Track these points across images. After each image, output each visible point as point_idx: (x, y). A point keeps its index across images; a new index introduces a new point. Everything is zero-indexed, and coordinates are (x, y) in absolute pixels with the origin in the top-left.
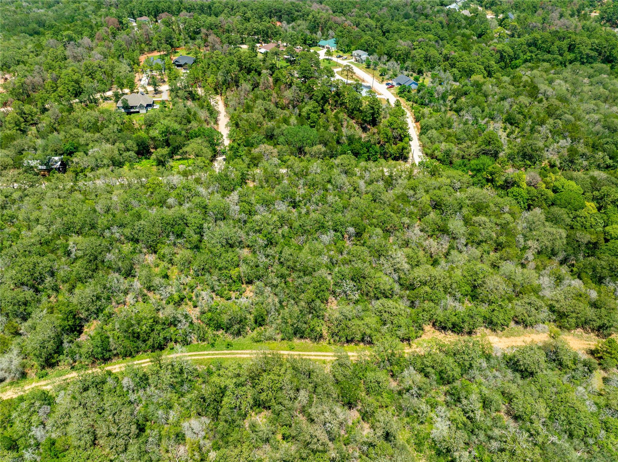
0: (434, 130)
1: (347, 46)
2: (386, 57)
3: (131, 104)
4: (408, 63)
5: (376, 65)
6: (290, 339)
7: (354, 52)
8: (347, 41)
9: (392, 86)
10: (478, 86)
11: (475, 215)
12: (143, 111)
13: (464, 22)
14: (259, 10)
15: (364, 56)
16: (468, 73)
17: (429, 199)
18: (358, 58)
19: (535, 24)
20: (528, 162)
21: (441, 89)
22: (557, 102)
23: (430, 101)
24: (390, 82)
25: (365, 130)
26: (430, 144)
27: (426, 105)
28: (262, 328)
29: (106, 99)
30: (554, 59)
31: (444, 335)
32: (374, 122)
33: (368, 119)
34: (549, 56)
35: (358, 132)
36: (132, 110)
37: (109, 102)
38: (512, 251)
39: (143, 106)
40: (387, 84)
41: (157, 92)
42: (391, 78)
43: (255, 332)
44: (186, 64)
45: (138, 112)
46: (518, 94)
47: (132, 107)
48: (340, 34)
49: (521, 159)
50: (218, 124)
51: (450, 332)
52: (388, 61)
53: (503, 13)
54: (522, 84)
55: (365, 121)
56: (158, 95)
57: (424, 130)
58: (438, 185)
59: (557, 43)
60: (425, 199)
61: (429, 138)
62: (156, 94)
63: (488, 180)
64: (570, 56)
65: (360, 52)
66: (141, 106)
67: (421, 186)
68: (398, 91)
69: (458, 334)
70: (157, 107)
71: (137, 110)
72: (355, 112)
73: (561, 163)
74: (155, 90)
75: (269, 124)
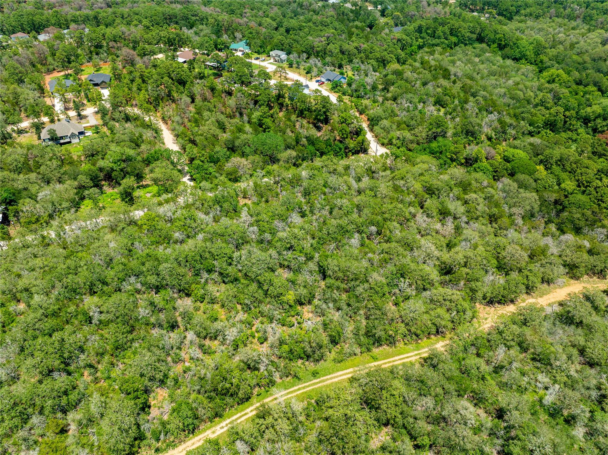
0: (385, 120)
1: (261, 47)
2: (305, 55)
3: (59, 134)
4: (328, 59)
5: (298, 64)
6: (369, 350)
7: (271, 53)
8: (259, 42)
9: (323, 83)
10: (398, 74)
11: (466, 194)
12: (75, 141)
13: (351, 15)
15: (284, 56)
16: (383, 62)
17: (421, 186)
18: (277, 58)
19: (413, 13)
20: (471, 139)
21: (369, 80)
22: (469, 82)
23: (366, 94)
24: (319, 79)
25: (319, 129)
26: (385, 134)
27: (362, 97)
28: (338, 346)
29: (20, 132)
30: (443, 43)
31: (493, 309)
32: (326, 121)
33: (322, 118)
34: (437, 41)
35: (314, 132)
36: (62, 141)
37: (25, 135)
38: (505, 220)
39: (75, 135)
40: (317, 81)
41: (80, 117)
42: (318, 75)
43: (333, 353)
44: (103, 82)
45: (70, 142)
46: (435, 78)
47: (62, 138)
48: (251, 36)
49: (465, 136)
50: (164, 143)
51: (497, 304)
52: (308, 58)
53: (381, 4)
54: (432, 69)
55: (319, 120)
56: (83, 121)
57: (373, 122)
58: (420, 172)
59: (440, 28)
60: (418, 186)
61: (383, 129)
62: (81, 119)
63: (452, 160)
64: (454, 39)
65: (279, 52)
66: (73, 135)
67: (409, 175)
68: (331, 86)
69: (504, 304)
70: (89, 133)
71: (68, 140)
72: (306, 112)
73: (495, 135)
74: (79, 115)
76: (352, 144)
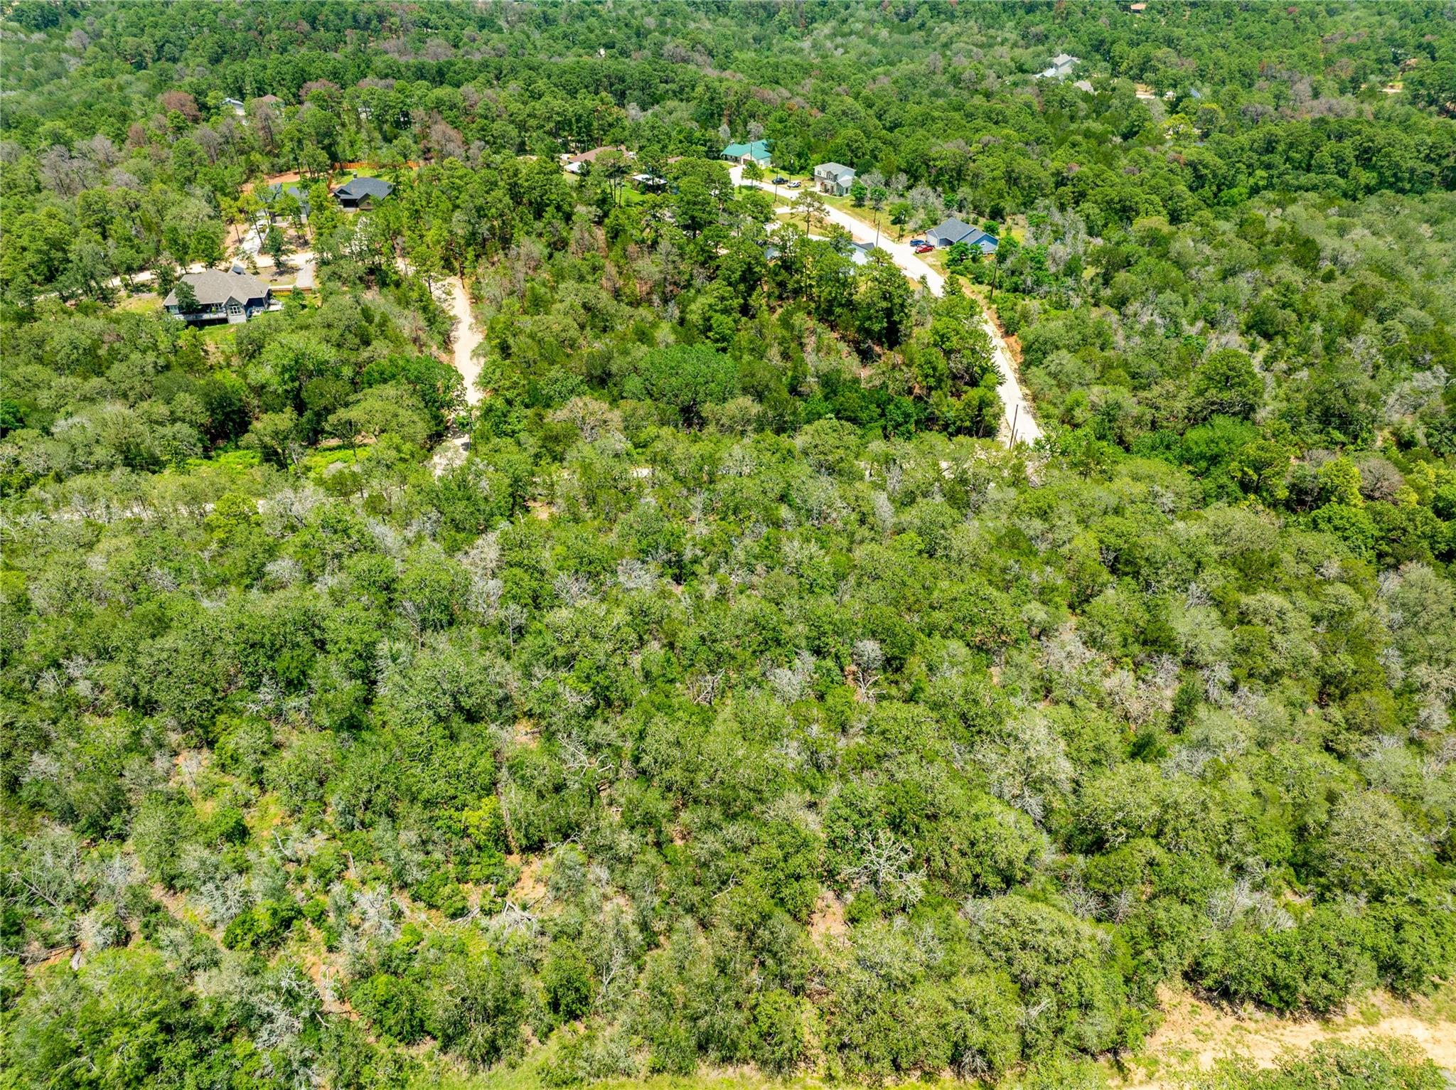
0: (1064, 352)
1: (799, 156)
2: (903, 178)
3: (202, 297)
4: (964, 191)
5: (879, 198)
6: (682, 1071)
7: (818, 169)
8: (797, 143)
9: (929, 248)
10: (1154, 240)
11: (1247, 590)
12: (238, 319)
13: (1082, 105)
14: (567, 76)
15: (847, 177)
16: (1124, 212)
17: (1095, 544)
18: (829, 183)
19: (1260, 109)
20: (1338, 436)
21: (1061, 251)
22: (1374, 279)
23: (1038, 283)
24: (922, 238)
25: (866, 357)
26: (1056, 390)
27: (1027, 292)
28: (579, 1026)
29: (138, 289)
30: (1328, 185)
31: (1230, 1021)
32: (892, 337)
33: (876, 327)
34: (1313, 177)
35: (850, 364)
36: (206, 316)
37: (146, 296)
39: (238, 304)
40: (915, 243)
41: (283, 269)
42: (922, 229)
43: (553, 1042)
44: (367, 196)
45: (225, 321)
46: (1267, 261)
47: (207, 308)
48: (779, 126)
49: (1316, 425)
50: (451, 352)
51: (1250, 1006)
52: (909, 188)
53: (1175, 86)
54: (1269, 238)
55: (868, 333)
56: (286, 278)
57: (1033, 354)
58: (1113, 501)
59: (1329, 147)
60: (1085, 543)
61: (1054, 376)
62: (281, 273)
63: (1246, 487)
64: (1367, 177)
65: (834, 167)
66: (232, 305)
67: (1064, 507)
68: (946, 259)
69: (1281, 1013)
70: (277, 306)
71: (222, 315)
72: (838, 310)
73: (1428, 436)
74: (279, 264)
75: (597, 346)
76: (950, 407)
